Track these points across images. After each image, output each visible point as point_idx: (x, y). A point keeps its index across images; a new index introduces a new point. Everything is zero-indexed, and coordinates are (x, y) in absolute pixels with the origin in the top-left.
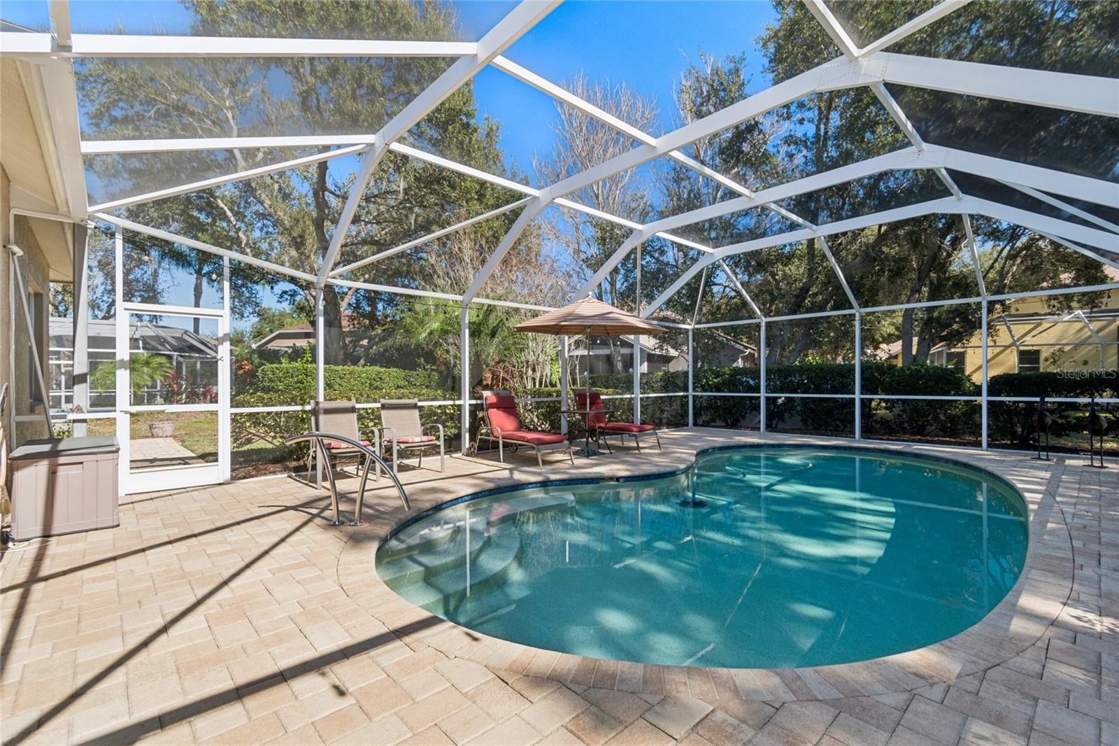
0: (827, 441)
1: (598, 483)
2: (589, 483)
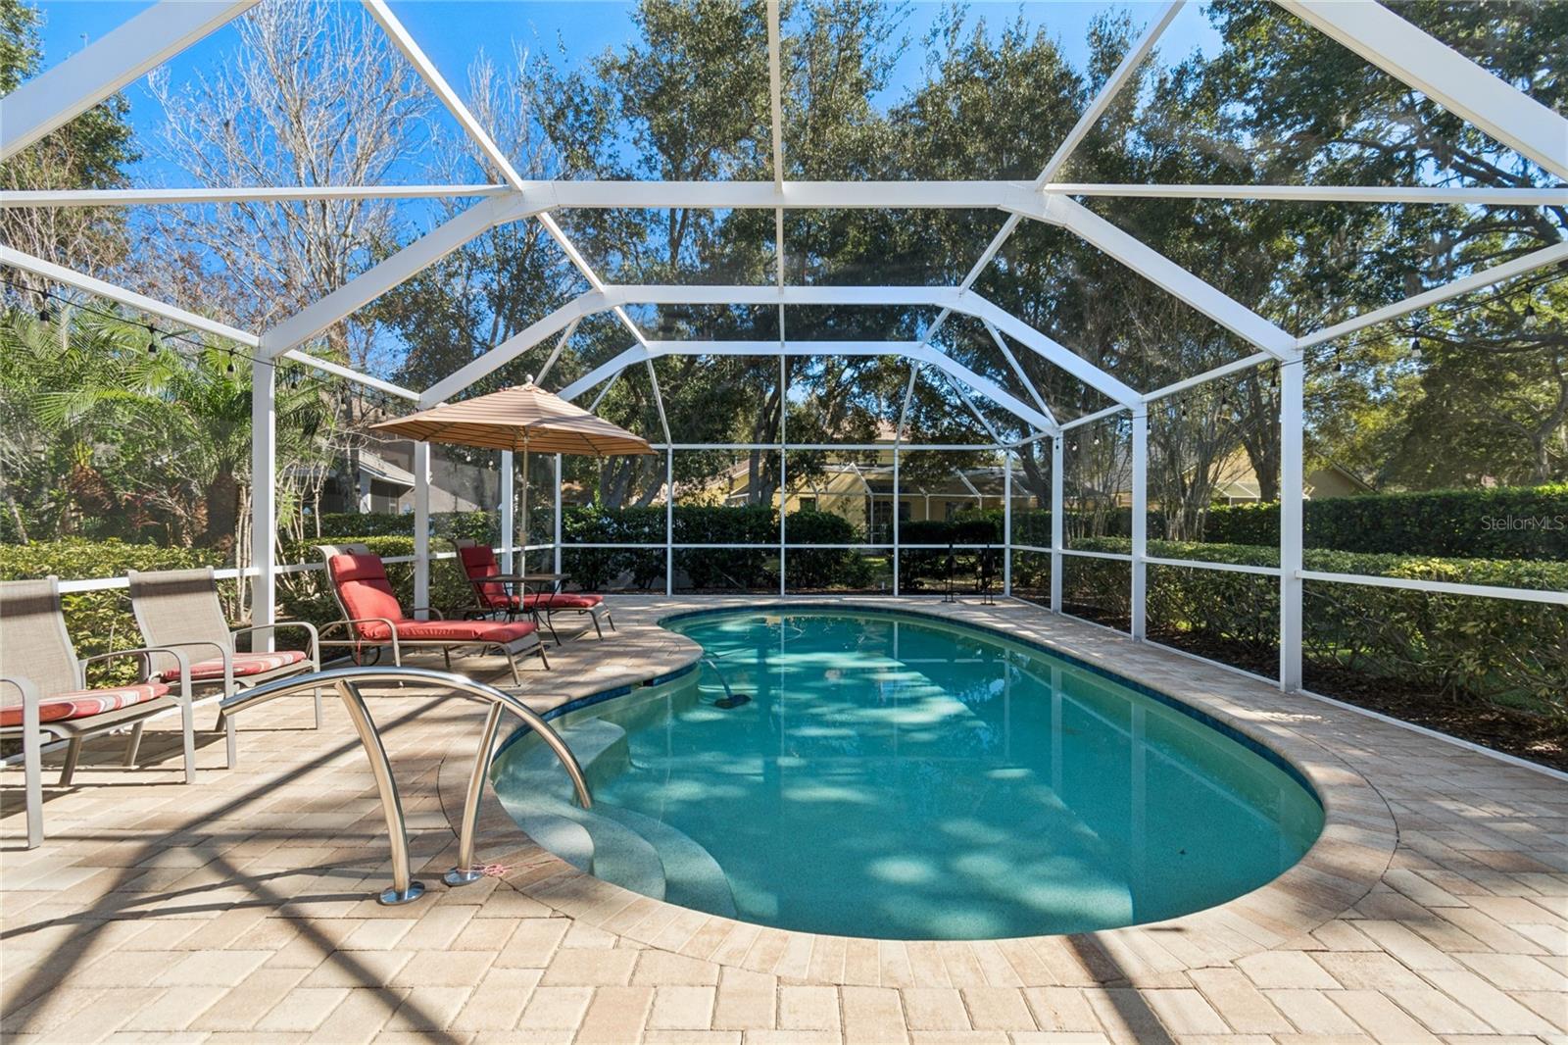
0: (760, 599)
1: (629, 693)
2: (618, 695)
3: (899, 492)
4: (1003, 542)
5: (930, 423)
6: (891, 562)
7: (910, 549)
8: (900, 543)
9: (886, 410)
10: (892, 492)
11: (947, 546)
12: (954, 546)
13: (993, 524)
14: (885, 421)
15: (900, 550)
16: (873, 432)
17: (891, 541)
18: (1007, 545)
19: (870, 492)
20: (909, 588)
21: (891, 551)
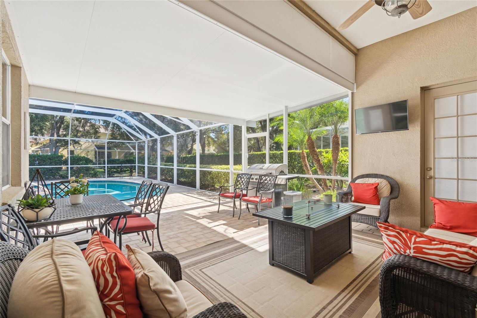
3: (107, 149)
4: (136, 164)
5: (117, 130)
6: (105, 170)
7: (110, 166)
8: (107, 164)
9: (103, 124)
10: (105, 149)
11: (121, 165)
12: (122, 165)
13: (133, 160)
14: (102, 128)
15: (107, 166)
16: (97, 131)
17: (105, 164)
18: (137, 165)
19: (96, 149)
20: (110, 175)
21: (105, 167)
